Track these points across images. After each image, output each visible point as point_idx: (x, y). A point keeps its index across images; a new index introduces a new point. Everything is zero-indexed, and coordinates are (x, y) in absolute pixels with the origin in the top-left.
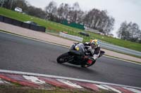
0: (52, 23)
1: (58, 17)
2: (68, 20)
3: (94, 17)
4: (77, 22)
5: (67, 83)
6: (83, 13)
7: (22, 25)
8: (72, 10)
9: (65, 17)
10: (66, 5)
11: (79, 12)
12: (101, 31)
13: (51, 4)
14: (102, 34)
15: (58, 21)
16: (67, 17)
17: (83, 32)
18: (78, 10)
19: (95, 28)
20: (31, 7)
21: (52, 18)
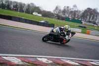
0: (59, 21)
1: (63, 16)
2: (70, 17)
3: (89, 14)
4: (76, 19)
5: (68, 62)
6: (80, 12)
7: (38, 24)
8: (72, 10)
9: (67, 16)
10: (68, 7)
11: (77, 11)
12: (95, 23)
13: (57, 8)
14: (95, 25)
15: (63, 19)
16: (69, 16)
17: (81, 25)
18: (76, 10)
19: (90, 22)
20: (44, 11)
21: (59, 17)
